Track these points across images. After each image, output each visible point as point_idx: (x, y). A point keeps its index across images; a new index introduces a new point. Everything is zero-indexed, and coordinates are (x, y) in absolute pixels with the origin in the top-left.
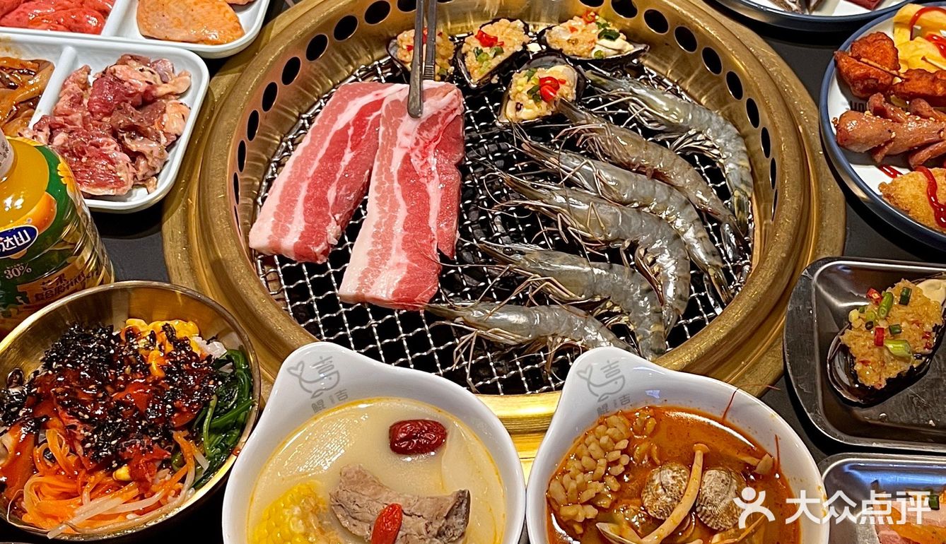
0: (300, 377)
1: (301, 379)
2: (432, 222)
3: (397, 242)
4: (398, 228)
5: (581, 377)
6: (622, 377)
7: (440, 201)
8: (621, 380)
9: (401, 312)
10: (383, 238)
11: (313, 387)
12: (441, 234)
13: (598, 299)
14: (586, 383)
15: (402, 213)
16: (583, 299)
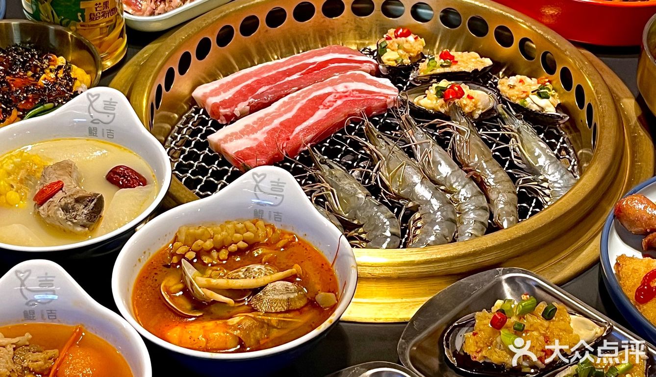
0: (91, 103)
1: (91, 105)
2: (298, 129)
3: (267, 128)
4: (276, 122)
5: (254, 178)
6: (283, 196)
7: (317, 121)
8: (280, 198)
9: (235, 169)
10: (261, 123)
11: (96, 115)
12: (296, 137)
13: (356, 222)
14: (255, 183)
15: (289, 115)
16: (345, 216)
